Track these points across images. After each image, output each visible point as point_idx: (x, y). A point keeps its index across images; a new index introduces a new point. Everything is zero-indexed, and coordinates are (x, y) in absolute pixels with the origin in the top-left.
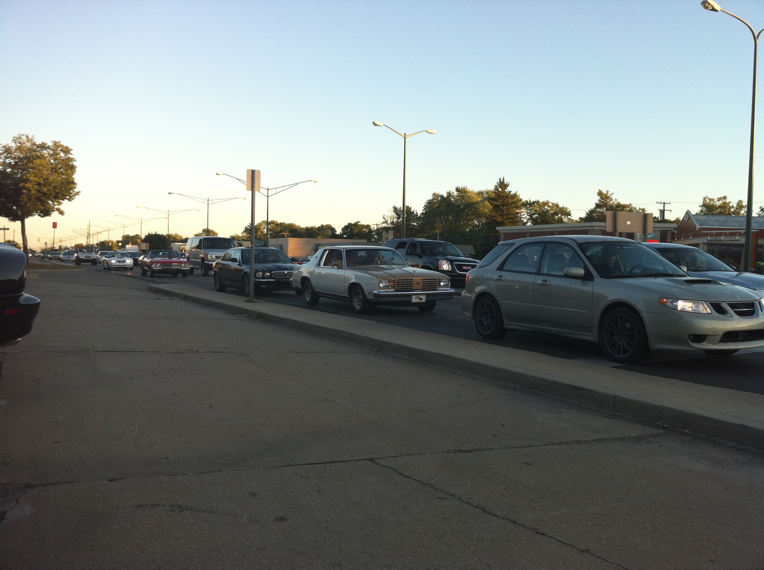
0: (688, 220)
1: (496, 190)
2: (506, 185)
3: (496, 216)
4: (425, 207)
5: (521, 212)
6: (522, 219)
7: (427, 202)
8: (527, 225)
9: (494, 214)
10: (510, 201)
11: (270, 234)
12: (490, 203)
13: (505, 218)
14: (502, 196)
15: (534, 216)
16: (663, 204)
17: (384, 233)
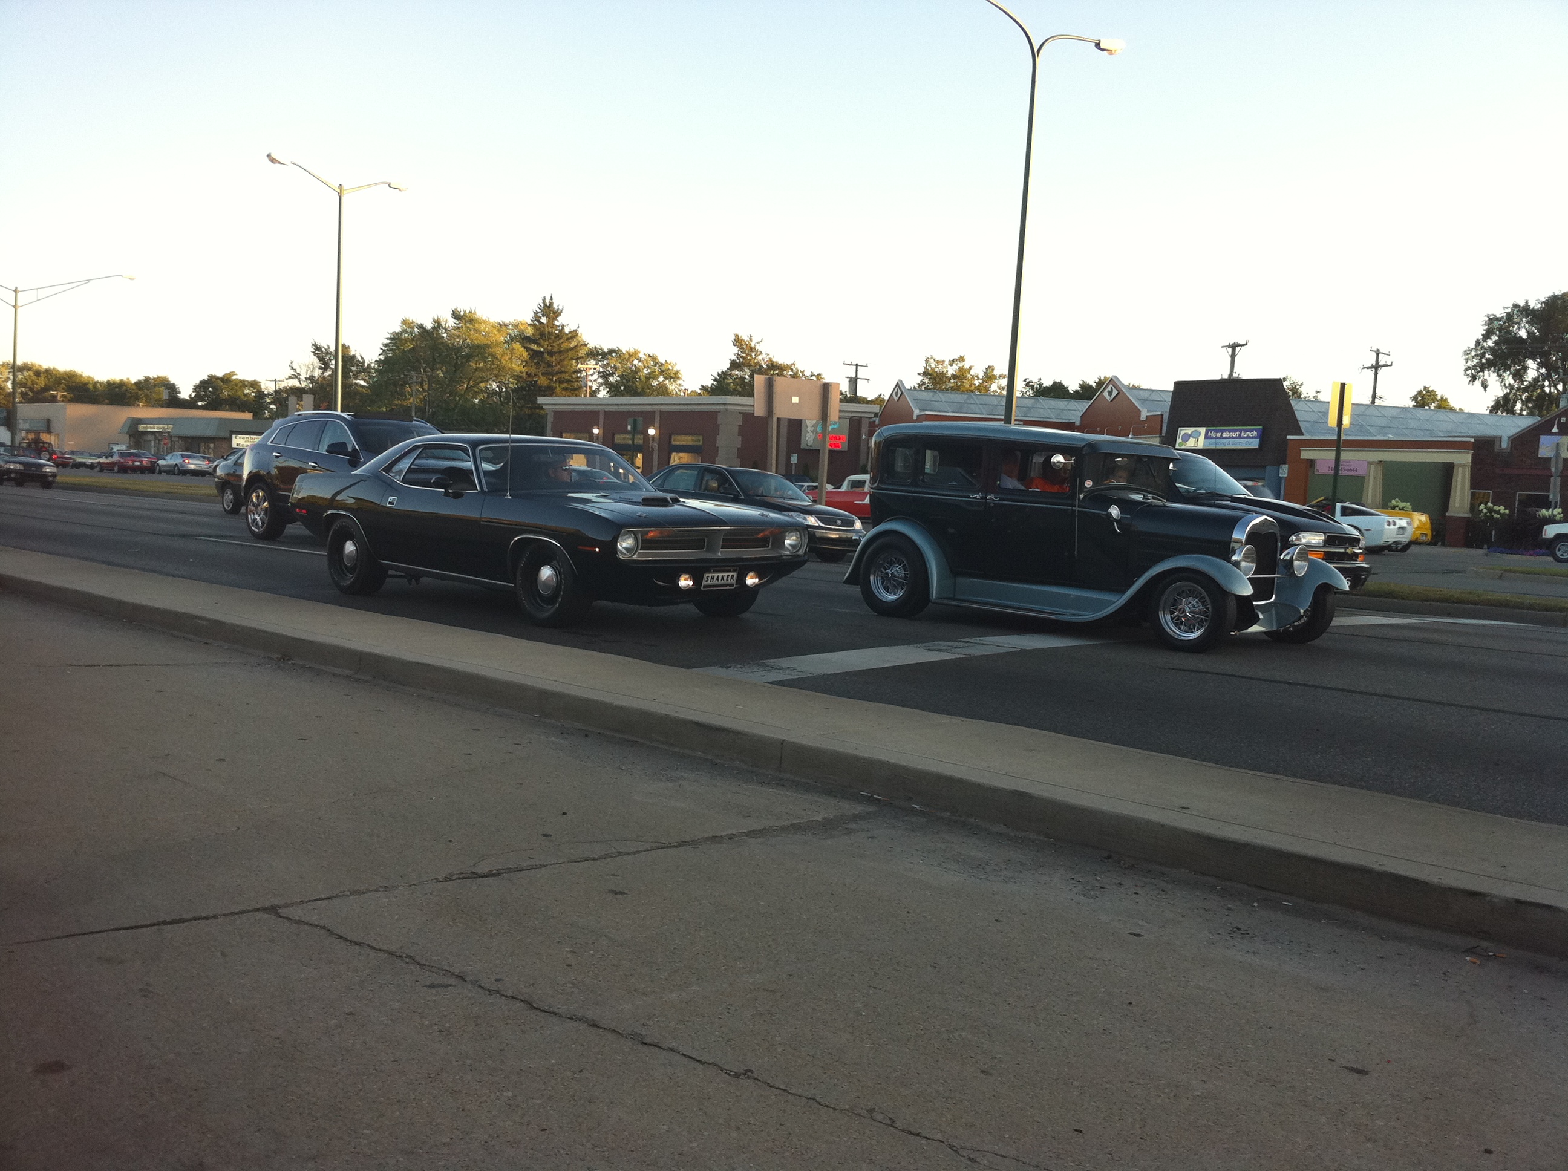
0: (898, 400)
1: (535, 320)
2: (556, 312)
3: (535, 375)
4: (384, 348)
5: (586, 369)
6: (589, 384)
7: (389, 336)
8: (598, 396)
9: (533, 370)
10: (565, 345)
11: (23, 394)
12: (525, 348)
13: (554, 380)
14: (549, 332)
15: (611, 379)
16: (855, 367)
17: (292, 400)
